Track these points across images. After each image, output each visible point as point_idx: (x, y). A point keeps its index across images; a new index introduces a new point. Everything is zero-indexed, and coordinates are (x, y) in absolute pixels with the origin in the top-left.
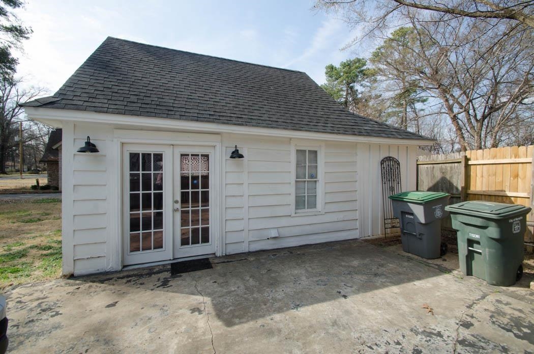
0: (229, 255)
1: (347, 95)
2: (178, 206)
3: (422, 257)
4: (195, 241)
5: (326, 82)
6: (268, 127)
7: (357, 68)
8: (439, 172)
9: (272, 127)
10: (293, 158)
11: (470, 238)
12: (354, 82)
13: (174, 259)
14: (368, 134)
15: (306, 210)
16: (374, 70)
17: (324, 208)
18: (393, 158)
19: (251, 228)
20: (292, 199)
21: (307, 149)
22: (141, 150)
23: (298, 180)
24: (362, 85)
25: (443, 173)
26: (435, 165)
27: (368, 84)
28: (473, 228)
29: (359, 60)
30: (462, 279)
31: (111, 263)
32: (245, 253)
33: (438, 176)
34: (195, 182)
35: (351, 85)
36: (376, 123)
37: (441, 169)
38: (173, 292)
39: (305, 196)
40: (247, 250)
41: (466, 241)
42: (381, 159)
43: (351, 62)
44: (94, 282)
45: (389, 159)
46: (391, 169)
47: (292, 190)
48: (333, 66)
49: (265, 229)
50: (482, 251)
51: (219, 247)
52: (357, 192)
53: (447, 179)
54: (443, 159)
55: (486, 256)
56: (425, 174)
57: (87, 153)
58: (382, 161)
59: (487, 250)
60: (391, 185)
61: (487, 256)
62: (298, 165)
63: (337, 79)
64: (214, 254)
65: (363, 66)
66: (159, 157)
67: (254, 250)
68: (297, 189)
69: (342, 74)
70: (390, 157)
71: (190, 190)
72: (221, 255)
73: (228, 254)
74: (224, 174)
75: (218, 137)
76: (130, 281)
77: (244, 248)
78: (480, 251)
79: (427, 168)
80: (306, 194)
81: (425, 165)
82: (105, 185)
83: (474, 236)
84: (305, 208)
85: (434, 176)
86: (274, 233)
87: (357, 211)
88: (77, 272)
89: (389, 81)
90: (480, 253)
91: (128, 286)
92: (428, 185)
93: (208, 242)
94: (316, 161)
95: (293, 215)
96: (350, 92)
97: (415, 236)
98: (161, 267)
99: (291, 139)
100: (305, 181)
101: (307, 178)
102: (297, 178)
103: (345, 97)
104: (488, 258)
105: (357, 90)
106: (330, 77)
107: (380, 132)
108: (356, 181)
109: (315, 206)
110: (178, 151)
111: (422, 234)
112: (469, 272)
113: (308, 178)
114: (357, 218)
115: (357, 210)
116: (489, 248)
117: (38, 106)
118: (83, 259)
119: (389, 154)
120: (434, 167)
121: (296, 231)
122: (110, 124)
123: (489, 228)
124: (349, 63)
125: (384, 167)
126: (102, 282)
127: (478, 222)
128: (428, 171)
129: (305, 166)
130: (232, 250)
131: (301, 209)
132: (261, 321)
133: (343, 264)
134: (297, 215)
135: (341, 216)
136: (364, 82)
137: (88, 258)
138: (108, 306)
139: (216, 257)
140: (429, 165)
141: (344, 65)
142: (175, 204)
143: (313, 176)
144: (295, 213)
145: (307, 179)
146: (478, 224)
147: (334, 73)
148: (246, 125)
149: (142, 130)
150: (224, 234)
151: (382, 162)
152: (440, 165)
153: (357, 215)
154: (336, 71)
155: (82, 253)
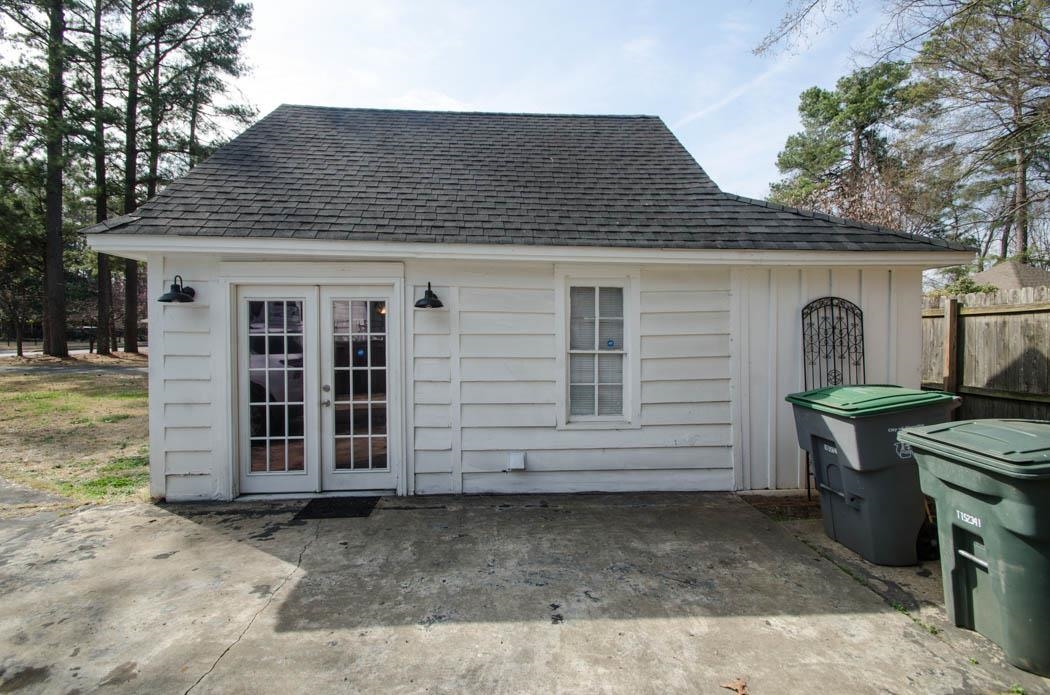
0: (423, 496)
1: (856, 155)
2: (329, 396)
3: (863, 557)
4: (361, 464)
5: (802, 129)
6: (489, 243)
7: (883, 87)
8: (1018, 335)
9: (499, 243)
10: (561, 304)
11: (959, 524)
12: (874, 121)
13: (322, 492)
14: (754, 244)
15: (596, 418)
16: (926, 85)
17: (640, 415)
18: (843, 301)
19: (467, 446)
20: (560, 392)
21: (597, 284)
22: (266, 296)
23: (572, 352)
24: (897, 126)
25: (1031, 339)
26: (1007, 317)
27: (915, 122)
28: (964, 496)
29: (887, 68)
30: (934, 632)
31: (219, 487)
32: (453, 495)
33: (1017, 345)
34: (361, 352)
35: (868, 129)
36: (795, 217)
37: (1026, 327)
38: (264, 550)
39: (593, 387)
40: (457, 490)
41: (950, 530)
42: (805, 303)
43: (866, 75)
44: (180, 514)
45: (829, 302)
46: (834, 328)
47: (560, 373)
48: (819, 91)
49: (498, 450)
50: (990, 565)
51: (400, 479)
52: (731, 383)
53: (1042, 356)
54: (1031, 301)
55: (999, 580)
56: (981, 341)
57: (173, 303)
58: (807, 307)
59: (1001, 563)
60: (831, 368)
61: (1003, 583)
62: (575, 319)
63: (830, 119)
64: (395, 490)
65: (900, 80)
66: (295, 308)
67: (474, 491)
68: (572, 370)
69: (842, 105)
70: (832, 299)
71: (351, 368)
72: (405, 494)
73: (420, 493)
74: (410, 338)
75: (400, 266)
76: (225, 521)
77: (453, 485)
78: (985, 564)
79: (988, 324)
80: (596, 384)
81: (982, 318)
82: (209, 356)
83: (967, 520)
84: (593, 413)
85: (1006, 347)
86: (516, 461)
87: (732, 428)
88: (171, 496)
89: (968, 108)
90: (985, 569)
91: (216, 529)
92: (990, 370)
93: (385, 467)
94: (620, 312)
95: (562, 425)
96: (865, 144)
97: (842, 499)
98: (292, 504)
99: (554, 264)
100: (594, 355)
101: (597, 347)
102: (572, 348)
103: (850, 158)
104: (1004, 590)
105: (885, 140)
106: (812, 115)
107: (793, 237)
108: (729, 357)
109: (618, 408)
110: (328, 295)
111: (859, 498)
112: (964, 618)
113: (600, 348)
114: (731, 443)
115: (729, 424)
116: (1008, 560)
117: (104, 232)
118: (179, 475)
119: (830, 290)
120: (1004, 323)
121: (570, 460)
122: (214, 254)
123: (1004, 502)
124: (860, 77)
125: (811, 325)
126: (190, 516)
127: (974, 481)
128: (990, 332)
129: (593, 323)
130: (427, 486)
131: (582, 414)
132: (339, 635)
133: (636, 544)
134: (570, 426)
135: (685, 436)
136: (902, 118)
137: (185, 475)
138: (158, 557)
139: (396, 497)
140: (993, 319)
141: (846, 85)
142: (323, 392)
143: (613, 343)
144: (568, 422)
145: (597, 351)
146: (974, 487)
147: (821, 106)
148: (443, 241)
149: (264, 261)
150: (411, 453)
151: (808, 310)
152: (1023, 317)
153: (731, 436)
154: (826, 102)
155: (179, 465)
